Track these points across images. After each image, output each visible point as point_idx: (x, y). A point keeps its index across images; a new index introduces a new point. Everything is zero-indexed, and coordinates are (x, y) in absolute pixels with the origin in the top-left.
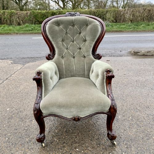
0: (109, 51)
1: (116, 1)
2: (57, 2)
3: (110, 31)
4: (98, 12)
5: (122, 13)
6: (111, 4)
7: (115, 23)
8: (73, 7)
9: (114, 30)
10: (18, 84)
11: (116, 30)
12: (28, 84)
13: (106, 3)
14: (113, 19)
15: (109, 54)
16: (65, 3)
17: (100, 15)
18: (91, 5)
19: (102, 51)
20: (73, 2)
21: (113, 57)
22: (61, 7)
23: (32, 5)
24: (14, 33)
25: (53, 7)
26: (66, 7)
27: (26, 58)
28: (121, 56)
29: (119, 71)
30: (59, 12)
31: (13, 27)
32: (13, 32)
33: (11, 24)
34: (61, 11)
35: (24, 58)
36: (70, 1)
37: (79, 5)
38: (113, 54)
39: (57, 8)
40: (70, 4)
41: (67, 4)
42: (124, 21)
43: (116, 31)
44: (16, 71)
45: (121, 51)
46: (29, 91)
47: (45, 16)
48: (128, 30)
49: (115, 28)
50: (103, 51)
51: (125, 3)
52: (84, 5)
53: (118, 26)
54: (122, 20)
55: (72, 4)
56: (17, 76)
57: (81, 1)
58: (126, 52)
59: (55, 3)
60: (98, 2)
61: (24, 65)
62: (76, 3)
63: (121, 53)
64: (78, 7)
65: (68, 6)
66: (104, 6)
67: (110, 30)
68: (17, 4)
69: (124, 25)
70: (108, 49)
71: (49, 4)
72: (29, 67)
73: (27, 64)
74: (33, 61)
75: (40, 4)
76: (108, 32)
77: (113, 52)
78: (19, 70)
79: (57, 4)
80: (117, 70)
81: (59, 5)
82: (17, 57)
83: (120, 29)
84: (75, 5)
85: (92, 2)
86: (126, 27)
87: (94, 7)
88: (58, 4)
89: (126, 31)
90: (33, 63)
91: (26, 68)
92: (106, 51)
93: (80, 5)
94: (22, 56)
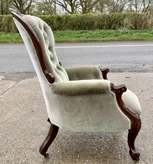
0: (128, 65)
1: (135, 5)
2: (65, 6)
3: (129, 40)
4: (113, 17)
5: (143, 18)
6: (128, 8)
7: (135, 29)
8: (83, 12)
9: (133, 38)
10: (5, 110)
11: (136, 38)
12: (18, 109)
13: (123, 7)
14: (131, 25)
15: (128, 69)
16: (74, 7)
17: (115, 21)
18: (105, 9)
19: (119, 65)
20: (84, 6)
21: (135, 73)
22: (68, 11)
23: (35, 9)
24: (12, 42)
25: (60, 12)
26: (74, 11)
27: (21, 73)
28: (144, 71)
29: (144, 93)
30: (66, 17)
31: (11, 34)
32: (11, 40)
33: (9, 31)
34: (69, 16)
35: (19, 73)
36: (79, 5)
37: (90, 9)
38: (134, 69)
39: (65, 13)
40: (79, 8)
41: (76, 8)
42: (145, 27)
43: (136, 40)
44: (7, 91)
45: (144, 65)
46: (18, 120)
47: (50, 21)
48: (151, 39)
49: (135, 35)
50: (121, 64)
51: (146, 6)
52: (97, 9)
53: (138, 33)
54: (143, 26)
55: (82, 9)
56: (7, 98)
57: (93, 5)
58: (150, 66)
59: (62, 7)
60: (113, 5)
61: (18, 82)
62: (87, 7)
63: (144, 67)
64: (88, 11)
65: (77, 10)
66: (120, 10)
67: (128, 38)
68: (18, 8)
69: (146, 32)
70: (127, 62)
71: (55, 8)
72: (23, 86)
73: (22, 81)
74: (30, 77)
75: (44, 9)
76: (126, 40)
77: (134, 65)
78: (10, 88)
79: (64, 8)
80: (141, 91)
81: (67, 10)
82: (11, 71)
83: (140, 38)
84: (86, 9)
85: (105, 5)
86: (149, 35)
87: (108, 12)
88: (66, 8)
89: (148, 40)
90: (30, 80)
91: (20, 86)
92: (124, 64)
93: (92, 9)
94: (16, 70)
